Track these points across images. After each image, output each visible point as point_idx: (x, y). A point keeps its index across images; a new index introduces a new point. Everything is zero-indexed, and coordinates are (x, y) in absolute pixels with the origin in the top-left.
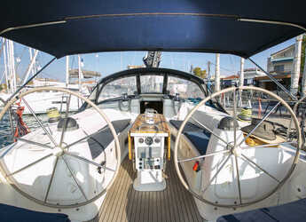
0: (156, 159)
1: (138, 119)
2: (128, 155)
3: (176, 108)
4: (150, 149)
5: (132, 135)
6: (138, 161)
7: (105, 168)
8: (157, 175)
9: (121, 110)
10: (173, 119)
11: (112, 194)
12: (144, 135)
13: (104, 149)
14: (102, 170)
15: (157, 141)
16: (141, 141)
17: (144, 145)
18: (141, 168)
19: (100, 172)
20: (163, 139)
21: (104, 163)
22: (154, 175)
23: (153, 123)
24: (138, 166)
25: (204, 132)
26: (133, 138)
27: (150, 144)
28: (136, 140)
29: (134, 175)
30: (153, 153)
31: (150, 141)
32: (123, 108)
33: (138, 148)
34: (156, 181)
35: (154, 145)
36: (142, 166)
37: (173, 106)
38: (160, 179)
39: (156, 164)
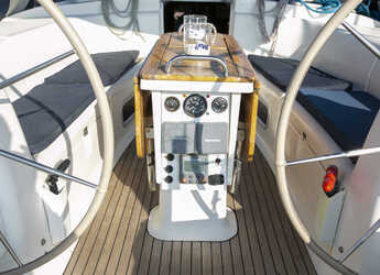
0: (212, 158)
1: (160, 47)
2: (133, 145)
3: (269, 22)
4: (199, 128)
5: (145, 85)
6: (161, 162)
7: (70, 179)
8: (216, 199)
9: (110, 24)
10: (258, 53)
11: (90, 246)
12: (181, 86)
13: (64, 128)
14: (61, 184)
15: (220, 106)
16: (172, 105)
17: (180, 116)
18: (169, 180)
19: (54, 190)
20: (236, 102)
21: (64, 165)
22: (208, 200)
23: (207, 52)
24: (161, 175)
25: (349, 90)
26: (147, 96)
27: (198, 115)
28: (158, 103)
29: (150, 198)
30: (206, 140)
31: (197, 105)
32: (113, 18)
33: (163, 126)
34: (212, 214)
35: (210, 117)
36: (175, 174)
37: (260, 16)
38: (222, 210)
39: (214, 170)
